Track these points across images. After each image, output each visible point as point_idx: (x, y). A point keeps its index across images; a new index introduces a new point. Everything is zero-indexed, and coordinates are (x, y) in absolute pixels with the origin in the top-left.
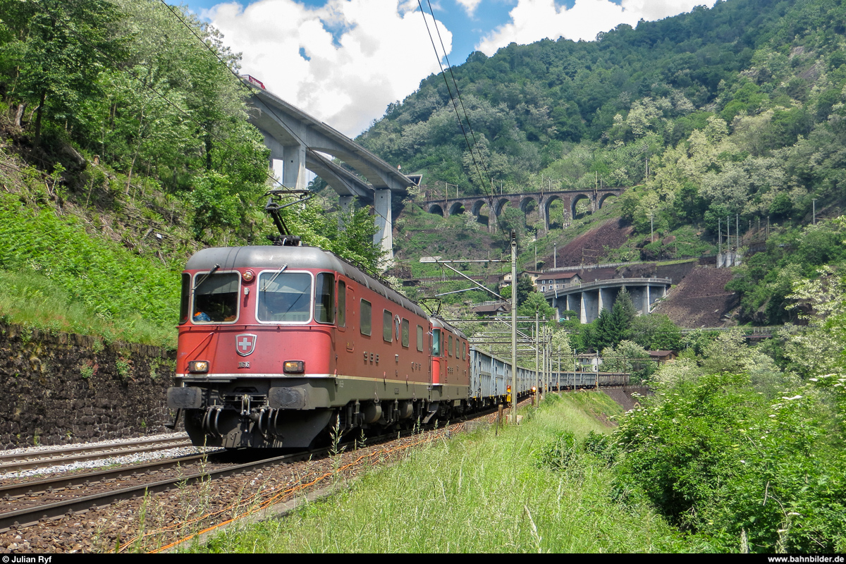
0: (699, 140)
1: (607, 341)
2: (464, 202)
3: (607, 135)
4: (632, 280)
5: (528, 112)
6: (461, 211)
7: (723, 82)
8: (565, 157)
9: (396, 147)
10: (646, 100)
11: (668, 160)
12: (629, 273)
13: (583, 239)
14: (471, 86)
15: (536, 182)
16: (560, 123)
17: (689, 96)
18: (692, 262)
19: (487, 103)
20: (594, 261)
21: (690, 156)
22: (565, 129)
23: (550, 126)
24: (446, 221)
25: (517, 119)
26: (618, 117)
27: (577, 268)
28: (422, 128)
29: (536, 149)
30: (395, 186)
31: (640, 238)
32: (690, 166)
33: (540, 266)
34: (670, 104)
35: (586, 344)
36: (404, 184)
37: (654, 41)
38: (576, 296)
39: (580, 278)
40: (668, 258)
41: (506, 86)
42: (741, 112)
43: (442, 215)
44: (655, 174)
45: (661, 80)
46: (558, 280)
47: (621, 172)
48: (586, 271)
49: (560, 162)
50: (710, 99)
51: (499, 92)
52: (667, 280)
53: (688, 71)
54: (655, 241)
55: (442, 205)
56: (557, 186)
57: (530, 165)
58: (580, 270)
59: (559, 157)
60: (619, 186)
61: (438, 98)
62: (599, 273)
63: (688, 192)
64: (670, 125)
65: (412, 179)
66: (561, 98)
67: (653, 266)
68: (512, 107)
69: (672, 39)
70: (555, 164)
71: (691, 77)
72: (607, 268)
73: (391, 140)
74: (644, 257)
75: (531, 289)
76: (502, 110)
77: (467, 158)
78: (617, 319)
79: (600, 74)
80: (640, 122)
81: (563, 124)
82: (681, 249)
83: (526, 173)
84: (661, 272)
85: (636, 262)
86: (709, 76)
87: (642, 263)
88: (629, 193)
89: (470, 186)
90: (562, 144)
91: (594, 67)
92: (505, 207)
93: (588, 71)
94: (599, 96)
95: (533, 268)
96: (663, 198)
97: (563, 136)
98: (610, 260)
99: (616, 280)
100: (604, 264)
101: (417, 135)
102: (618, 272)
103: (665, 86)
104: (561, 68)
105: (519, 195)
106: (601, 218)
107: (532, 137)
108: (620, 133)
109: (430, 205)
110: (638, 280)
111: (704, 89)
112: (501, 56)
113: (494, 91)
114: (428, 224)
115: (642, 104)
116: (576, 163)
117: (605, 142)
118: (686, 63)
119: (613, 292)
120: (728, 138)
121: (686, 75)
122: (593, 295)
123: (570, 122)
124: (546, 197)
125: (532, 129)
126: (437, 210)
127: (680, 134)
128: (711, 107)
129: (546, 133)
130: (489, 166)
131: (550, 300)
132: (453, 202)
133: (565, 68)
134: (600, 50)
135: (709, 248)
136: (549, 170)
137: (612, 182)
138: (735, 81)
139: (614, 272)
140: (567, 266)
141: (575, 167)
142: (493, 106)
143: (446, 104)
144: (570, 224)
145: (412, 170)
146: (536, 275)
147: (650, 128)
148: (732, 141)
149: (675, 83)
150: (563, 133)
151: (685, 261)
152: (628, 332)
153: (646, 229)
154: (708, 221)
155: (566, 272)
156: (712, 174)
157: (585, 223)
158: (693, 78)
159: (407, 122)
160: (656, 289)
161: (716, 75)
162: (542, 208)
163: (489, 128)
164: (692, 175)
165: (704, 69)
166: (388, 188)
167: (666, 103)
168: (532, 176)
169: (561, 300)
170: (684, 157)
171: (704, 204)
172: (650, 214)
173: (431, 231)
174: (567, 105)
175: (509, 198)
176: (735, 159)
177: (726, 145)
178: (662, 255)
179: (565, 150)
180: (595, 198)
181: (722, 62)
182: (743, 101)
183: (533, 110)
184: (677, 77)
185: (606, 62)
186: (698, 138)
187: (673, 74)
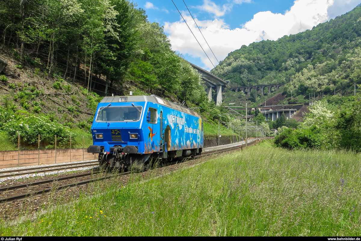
0: (305, 71)
1: (279, 126)
2: (241, 88)
3: (280, 69)
4: (286, 110)
5: (258, 63)
6: (240, 91)
7: (313, 53)
8: (268, 75)
9: (222, 73)
10: (291, 59)
11: (297, 76)
12: (285, 108)
13: (273, 98)
14: (242, 56)
15: (260, 82)
16: (267, 65)
17: (304, 57)
18: (302, 105)
19: (247, 61)
20: (276, 104)
21: (302, 75)
22: (268, 67)
23: (264, 66)
24: (236, 94)
25: (255, 65)
26: (283, 64)
27: (271, 106)
28: (230, 68)
29: (261, 73)
30: (222, 84)
31: (288, 98)
32: (303, 78)
33: (261, 105)
34: (298, 60)
35: (273, 126)
36: (225, 84)
37: (294, 40)
38: (271, 114)
39: (272, 109)
40: (296, 104)
41: (252, 56)
42: (318, 63)
43: (235, 92)
44: (293, 80)
45: (296, 53)
46: (266, 110)
47: (284, 79)
48: (274, 107)
49: (267, 77)
50: (309, 58)
51: (250, 57)
52: (295, 110)
53: (303, 50)
54: (292, 99)
55: (235, 89)
56: (266, 83)
57: (259, 78)
58: (272, 107)
59: (267, 75)
60: (283, 83)
61: (233, 59)
62: (277, 107)
63: (302, 86)
64: (298, 66)
65: (227, 82)
66: (267, 58)
67: (292, 106)
68: (254, 61)
69: (299, 40)
70: (266, 77)
71: (304, 51)
72: (279, 106)
73: (221, 71)
74: (289, 103)
75: (259, 112)
76: (251, 62)
77: (242, 76)
78: (281, 120)
79: (278, 51)
80: (289, 65)
81: (268, 66)
82: (299, 101)
83: (258, 80)
84: (294, 107)
85: (287, 105)
86: (309, 51)
87: (289, 105)
88: (286, 86)
89: (242, 84)
90: (268, 71)
91: (277, 49)
92: (252, 90)
93: (275, 50)
94: (278, 57)
95: (259, 106)
96: (295, 87)
97: (268, 69)
98: (280, 104)
99: (282, 110)
100: (279, 105)
101: (228, 70)
102: (282, 107)
103: (297, 54)
104: (267, 49)
105: (256, 86)
106: (278, 92)
107: (259, 70)
108: (284, 68)
109: (232, 89)
110: (287, 110)
111: (308, 55)
112: (251, 46)
113: (249, 57)
114: (231, 94)
115: (290, 60)
116: (271, 77)
117: (280, 71)
118: (303, 48)
119: (281, 113)
120: (313, 70)
121: (303, 51)
122: (275, 113)
123: (270, 65)
124: (263, 87)
125: (259, 67)
126: (234, 90)
127: (300, 69)
128: (309, 61)
129: (263, 68)
130: (247, 78)
131: (264, 115)
132: (238, 88)
133: (269, 49)
134: (279, 43)
135: (307, 101)
136: (264, 79)
137: (281, 82)
138: (317, 53)
139: (281, 107)
140: (269, 105)
141: (271, 78)
142: (249, 61)
143: (236, 61)
144: (270, 94)
145: (227, 79)
146: (260, 108)
147: (292, 67)
148: (315, 71)
149: (300, 54)
150: (268, 68)
151: (300, 104)
152: (284, 124)
153: (290, 96)
154: (307, 94)
155: (268, 107)
156: (309, 81)
157: (274, 94)
158: (305, 52)
159: (225, 66)
160: (292, 112)
161: (311, 51)
162: (262, 89)
163: (247, 67)
164: (303, 81)
165: (308, 50)
166: (220, 85)
167: (297, 59)
168: (260, 81)
169: (267, 115)
170: (301, 76)
171: (306, 89)
172: (291, 91)
173: (232, 96)
174: (269, 60)
175: (253, 87)
176: (315, 76)
177: (313, 72)
178: (294, 103)
179: (269, 73)
180: (276, 87)
181: (313, 47)
182: (318, 59)
183: (260, 62)
184: (300, 52)
185: (280, 47)
186: (305, 70)
187: (299, 51)
